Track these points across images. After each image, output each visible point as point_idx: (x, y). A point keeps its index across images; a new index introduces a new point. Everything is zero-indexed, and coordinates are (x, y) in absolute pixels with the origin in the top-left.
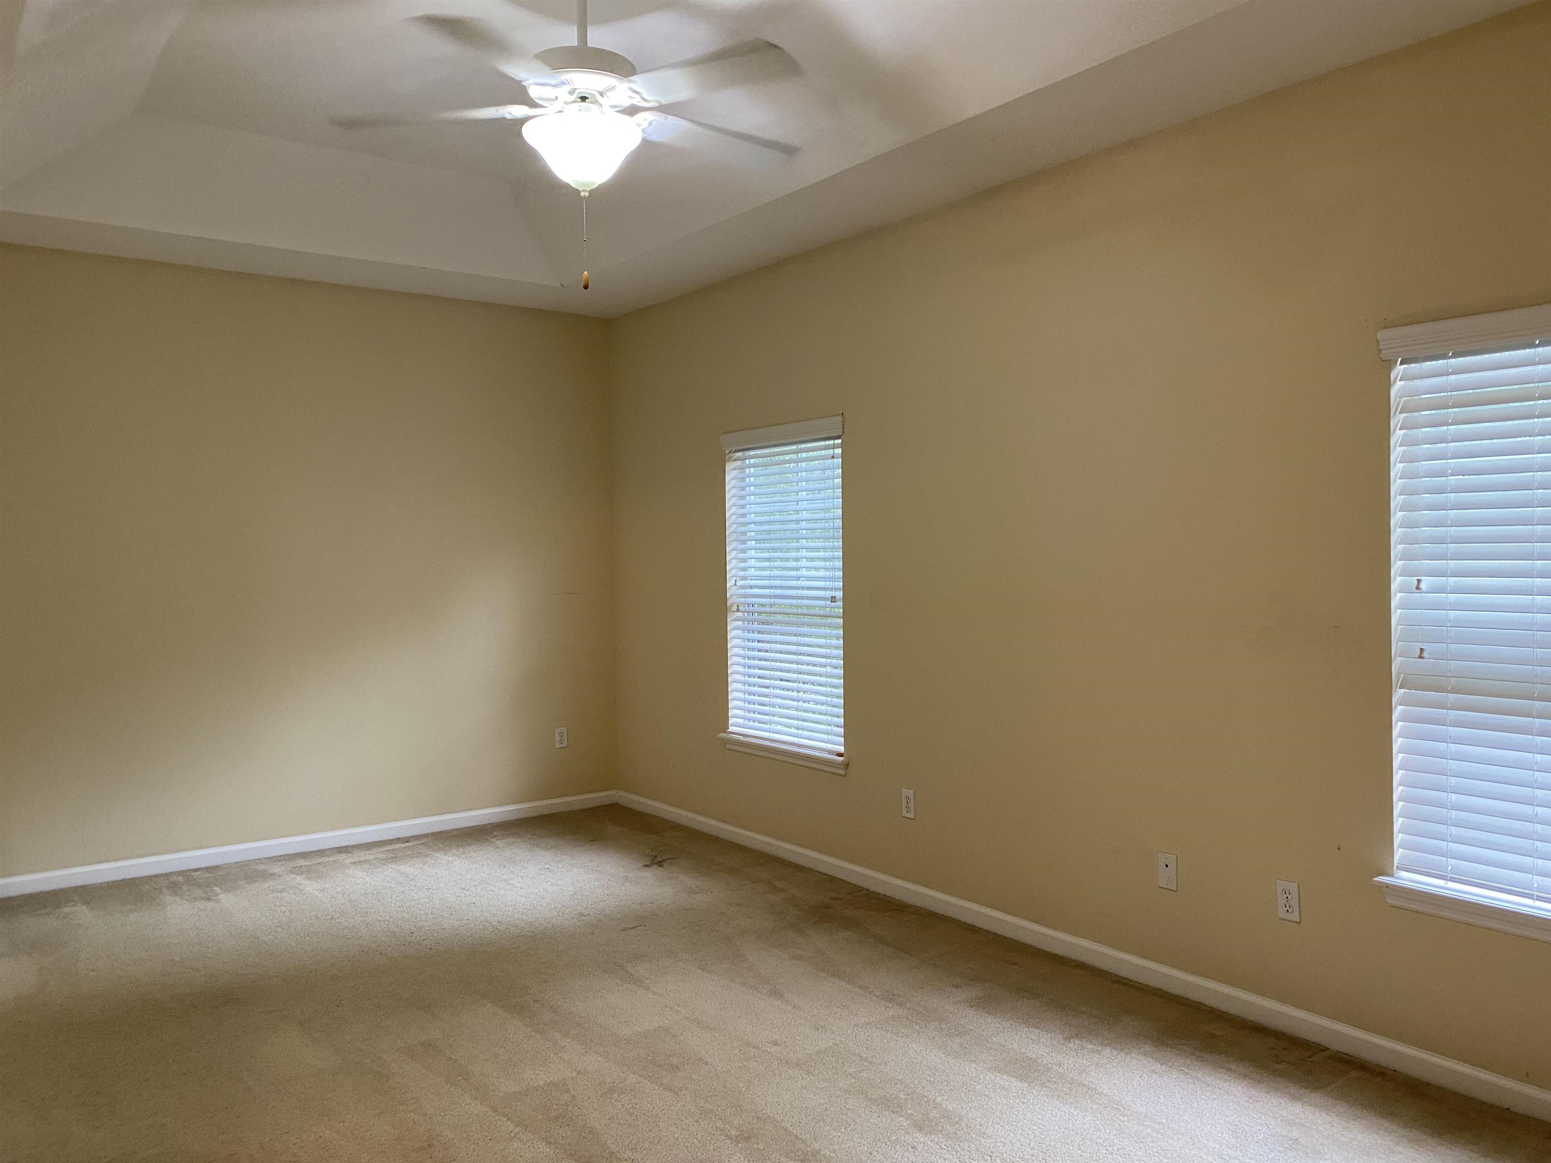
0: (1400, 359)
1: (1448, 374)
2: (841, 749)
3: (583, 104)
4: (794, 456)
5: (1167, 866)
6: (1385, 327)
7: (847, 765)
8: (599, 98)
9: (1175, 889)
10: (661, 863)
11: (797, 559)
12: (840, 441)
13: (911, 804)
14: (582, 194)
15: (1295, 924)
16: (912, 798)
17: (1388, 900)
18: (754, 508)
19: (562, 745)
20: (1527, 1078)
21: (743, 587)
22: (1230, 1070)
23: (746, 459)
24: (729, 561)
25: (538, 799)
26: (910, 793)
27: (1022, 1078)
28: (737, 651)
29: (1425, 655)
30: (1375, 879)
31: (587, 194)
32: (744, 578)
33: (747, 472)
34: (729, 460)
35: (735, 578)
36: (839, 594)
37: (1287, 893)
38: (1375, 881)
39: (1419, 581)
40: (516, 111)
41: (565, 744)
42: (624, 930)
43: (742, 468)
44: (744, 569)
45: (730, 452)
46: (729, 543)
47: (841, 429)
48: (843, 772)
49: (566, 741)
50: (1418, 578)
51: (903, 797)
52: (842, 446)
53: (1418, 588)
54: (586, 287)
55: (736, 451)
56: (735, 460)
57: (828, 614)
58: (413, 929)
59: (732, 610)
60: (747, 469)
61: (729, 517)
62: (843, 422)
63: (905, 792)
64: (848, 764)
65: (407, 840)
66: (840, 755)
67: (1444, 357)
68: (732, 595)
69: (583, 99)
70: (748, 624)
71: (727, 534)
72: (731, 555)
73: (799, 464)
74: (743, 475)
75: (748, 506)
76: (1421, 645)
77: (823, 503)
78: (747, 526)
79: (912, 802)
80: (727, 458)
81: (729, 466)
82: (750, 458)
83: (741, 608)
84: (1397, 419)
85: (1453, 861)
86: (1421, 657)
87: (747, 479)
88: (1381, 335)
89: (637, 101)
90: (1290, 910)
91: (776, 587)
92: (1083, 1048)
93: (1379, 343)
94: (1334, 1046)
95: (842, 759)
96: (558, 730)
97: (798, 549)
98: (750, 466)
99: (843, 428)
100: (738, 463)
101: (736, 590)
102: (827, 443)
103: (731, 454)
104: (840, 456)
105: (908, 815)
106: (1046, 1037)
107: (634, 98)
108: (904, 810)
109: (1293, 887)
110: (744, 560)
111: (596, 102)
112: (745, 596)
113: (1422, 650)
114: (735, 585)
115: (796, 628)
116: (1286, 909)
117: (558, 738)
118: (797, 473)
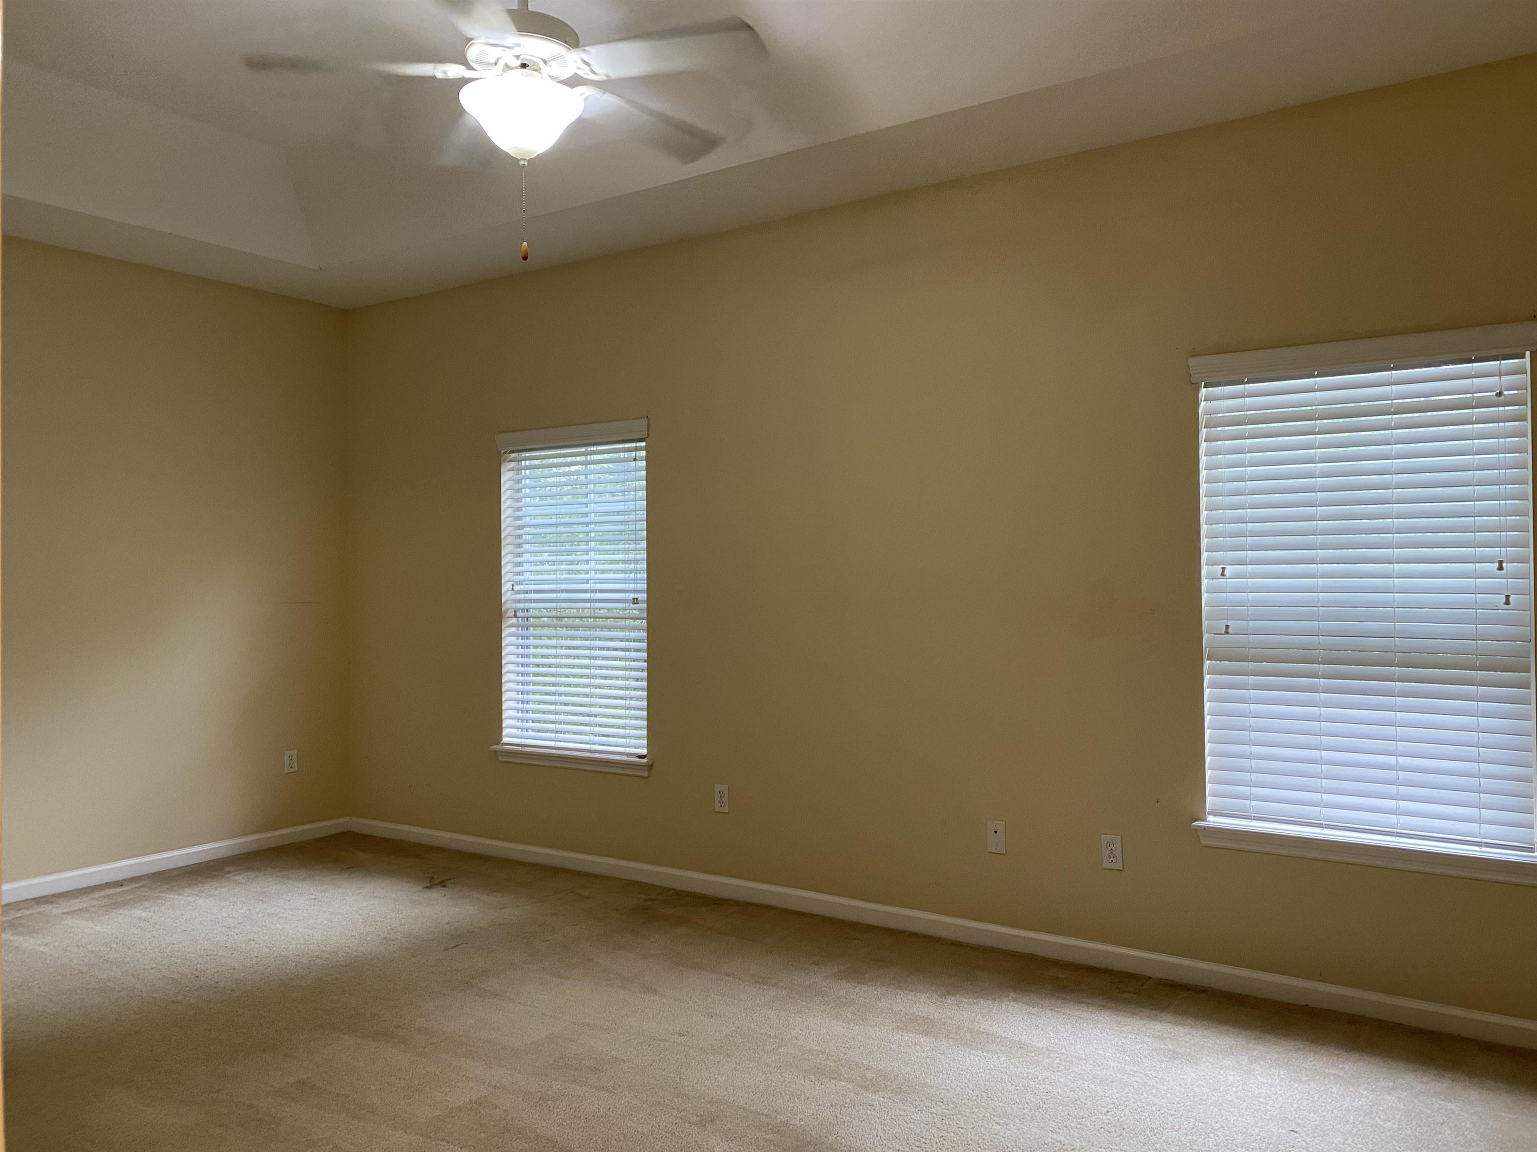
0: (1203, 383)
1: (1245, 397)
2: (644, 751)
3: (523, 70)
4: (583, 458)
5: (996, 832)
6: (1193, 355)
7: (650, 767)
8: (542, 65)
9: (1004, 853)
10: (443, 884)
11: (587, 562)
12: (644, 444)
13: (725, 799)
14: (521, 163)
15: (1117, 872)
16: (726, 793)
17: (1202, 842)
18: (532, 511)
19: (291, 770)
20: (1322, 978)
21: (519, 592)
22: (1089, 1003)
23: (521, 461)
24: (504, 565)
25: (267, 830)
26: (724, 788)
27: (927, 1033)
28: (512, 658)
29: (1230, 631)
30: (1193, 824)
31: (526, 163)
32: (519, 583)
33: (523, 473)
34: (505, 461)
35: (512, 583)
36: (643, 596)
37: (1111, 846)
38: (1194, 826)
39: (1223, 569)
40: (454, 71)
41: (295, 769)
42: (447, 949)
43: (519, 470)
44: (519, 574)
45: (506, 452)
46: (504, 546)
47: (647, 432)
48: (646, 774)
49: (296, 766)
50: (1223, 566)
51: (717, 793)
52: (646, 448)
53: (1223, 574)
54: (525, 258)
55: (513, 452)
56: (510, 461)
57: (627, 616)
58: (197, 973)
59: (508, 615)
60: (523, 471)
61: (504, 519)
62: (649, 425)
63: (718, 787)
64: (652, 765)
65: (120, 884)
66: (642, 757)
67: (1241, 382)
68: (507, 601)
69: (524, 66)
70: (522, 630)
71: (502, 537)
72: (507, 558)
73: (588, 466)
74: (519, 477)
75: (524, 509)
76: (1226, 622)
77: (622, 505)
78: (522, 529)
79: (727, 795)
80: (502, 459)
81: (505, 467)
82: (525, 459)
83: (519, 614)
84: (1203, 432)
85: (1253, 803)
86: (1227, 633)
87: (523, 480)
88: (1191, 361)
89: (585, 73)
90: (1114, 860)
91: (562, 591)
92: (961, 1002)
93: (1189, 368)
94: (1157, 974)
95: (645, 760)
96: (287, 754)
97: (587, 552)
98: (526, 468)
99: (648, 431)
100: (512, 464)
101: (511, 595)
102: (627, 445)
103: (506, 455)
104: (645, 458)
105: (721, 810)
106: (923, 998)
107: (583, 70)
108: (717, 805)
109: (1117, 840)
110: (519, 564)
111: (538, 70)
112: (519, 601)
113: (1227, 626)
114: (513, 589)
115: (589, 632)
116: (1110, 860)
117: (287, 763)
118: (586, 475)
